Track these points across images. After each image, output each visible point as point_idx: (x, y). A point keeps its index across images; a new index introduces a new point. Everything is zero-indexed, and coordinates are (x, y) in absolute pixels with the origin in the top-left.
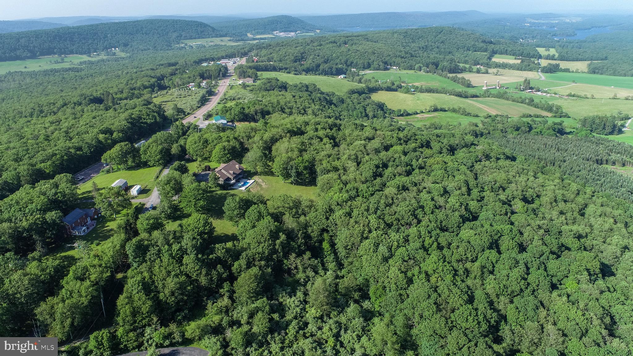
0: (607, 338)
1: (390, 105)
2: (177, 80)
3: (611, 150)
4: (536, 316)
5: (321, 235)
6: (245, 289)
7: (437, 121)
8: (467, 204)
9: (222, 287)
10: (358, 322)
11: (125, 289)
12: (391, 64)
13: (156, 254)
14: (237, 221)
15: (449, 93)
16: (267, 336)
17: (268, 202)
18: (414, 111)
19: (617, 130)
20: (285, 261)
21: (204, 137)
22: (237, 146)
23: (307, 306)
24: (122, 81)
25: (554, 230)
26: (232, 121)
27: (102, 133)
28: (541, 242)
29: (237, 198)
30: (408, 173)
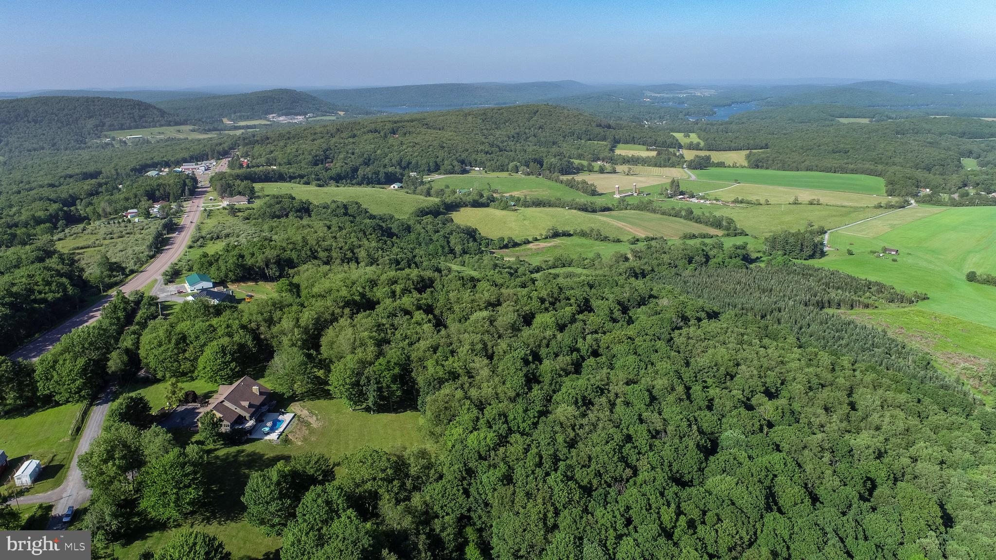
1: (485, 231)
2: (103, 204)
3: (827, 285)
5: (460, 533)
12: (471, 163)
15: (568, 205)
17: (338, 471)
18: (523, 239)
21: (179, 328)
22: (249, 343)
26: (223, 283)
29: (274, 474)
30: (577, 367)
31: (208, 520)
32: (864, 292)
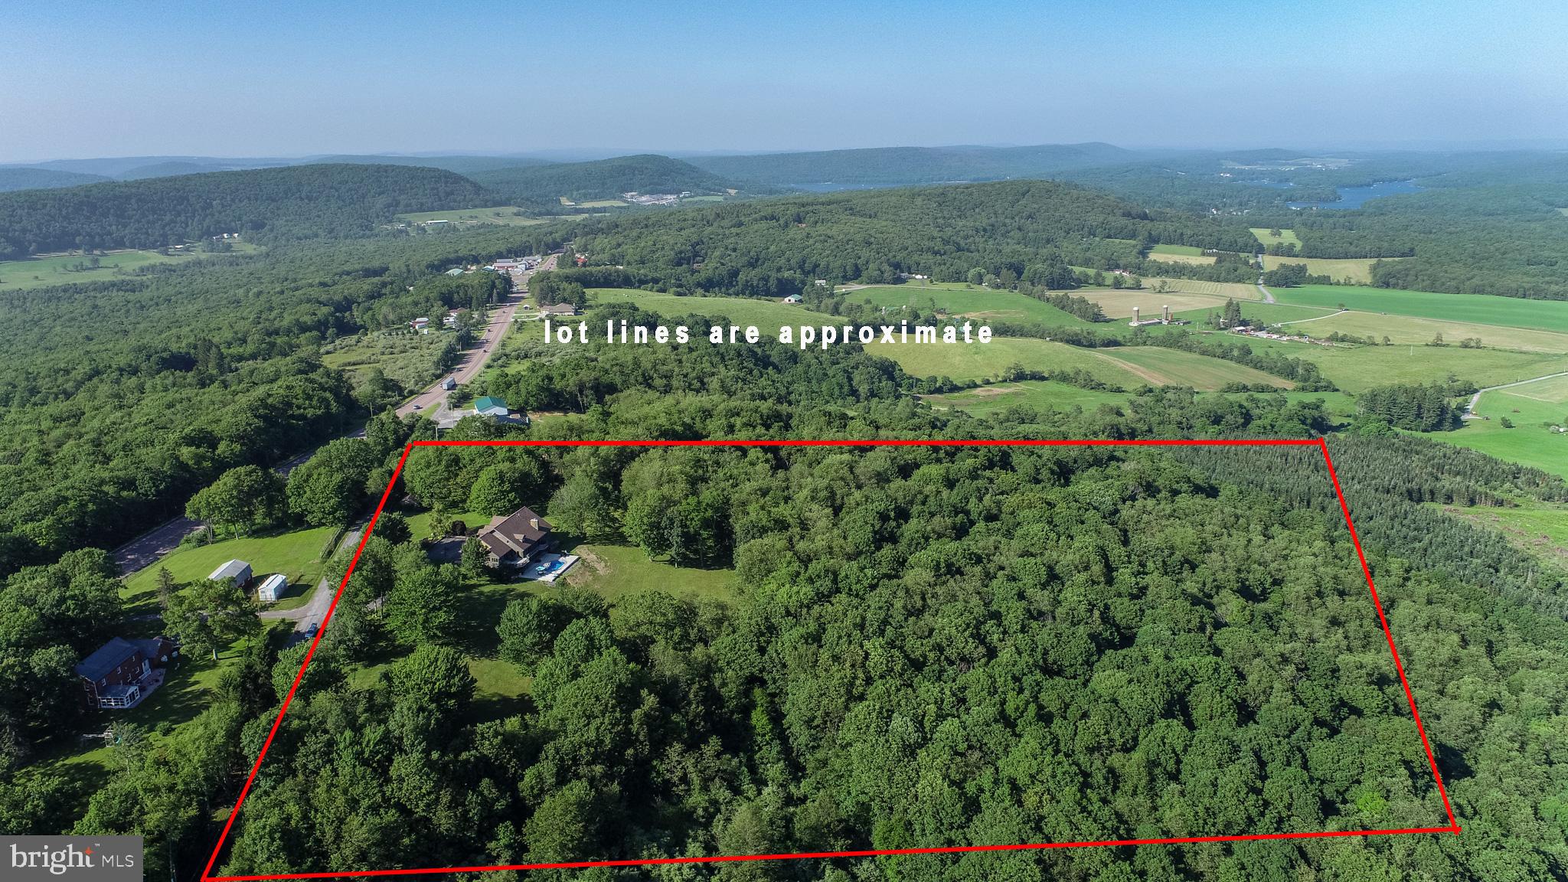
2: (385, 309)
6: (554, 840)
7: (1022, 403)
8: (1107, 607)
9: (493, 837)
11: (235, 849)
12: (909, 268)
13: (322, 754)
14: (533, 663)
15: (1049, 335)
17: (612, 612)
18: (967, 380)
19: (1449, 418)
20: (656, 763)
21: (451, 449)
23: (714, 879)
24: (245, 314)
25: (1320, 667)
26: (522, 411)
27: (188, 445)
28: (1289, 696)
29: (533, 605)
30: (961, 532)
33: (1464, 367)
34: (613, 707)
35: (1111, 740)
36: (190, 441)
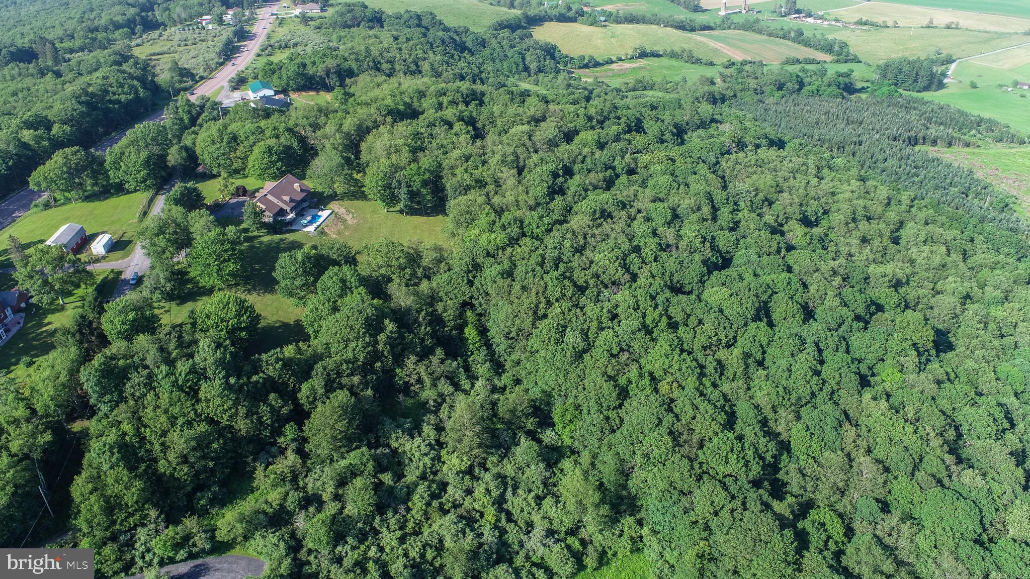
0: (953, 468)
1: (566, 48)
2: (179, 10)
3: (929, 120)
4: (839, 440)
5: (461, 315)
6: (326, 434)
7: (645, 75)
8: (713, 238)
9: (281, 433)
10: (535, 472)
11: (85, 462)
13: (145, 385)
14: (303, 298)
15: (663, 22)
16: (374, 518)
17: (358, 257)
18: (606, 58)
19: (935, 82)
20: (398, 371)
21: (230, 129)
22: (295, 145)
23: (443, 452)
24: (72, 15)
25: (857, 276)
26: (284, 91)
27: (28, 128)
28: (838, 300)
29: (299, 255)
30: (609, 184)
31: (249, 291)
32: (970, 130)
33: (946, 43)
34: (363, 333)
35: (719, 340)
36: (29, 125)
